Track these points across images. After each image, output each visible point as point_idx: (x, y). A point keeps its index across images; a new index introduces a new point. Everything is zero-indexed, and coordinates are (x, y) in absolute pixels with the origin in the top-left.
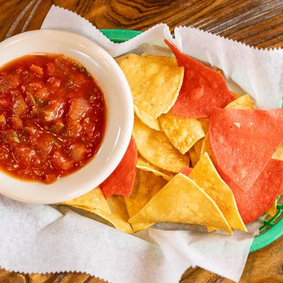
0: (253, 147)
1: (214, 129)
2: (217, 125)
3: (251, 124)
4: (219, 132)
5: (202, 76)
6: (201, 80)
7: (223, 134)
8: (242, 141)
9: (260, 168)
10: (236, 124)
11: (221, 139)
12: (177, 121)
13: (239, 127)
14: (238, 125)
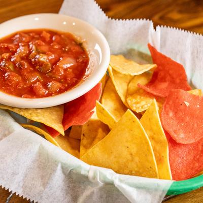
0: (196, 125)
1: (167, 106)
2: (171, 103)
3: (198, 106)
4: (170, 108)
5: (170, 75)
6: (168, 78)
7: (173, 111)
8: (187, 119)
9: (196, 137)
10: (186, 103)
11: (171, 114)
12: (140, 98)
13: (188, 106)
14: (187, 104)
